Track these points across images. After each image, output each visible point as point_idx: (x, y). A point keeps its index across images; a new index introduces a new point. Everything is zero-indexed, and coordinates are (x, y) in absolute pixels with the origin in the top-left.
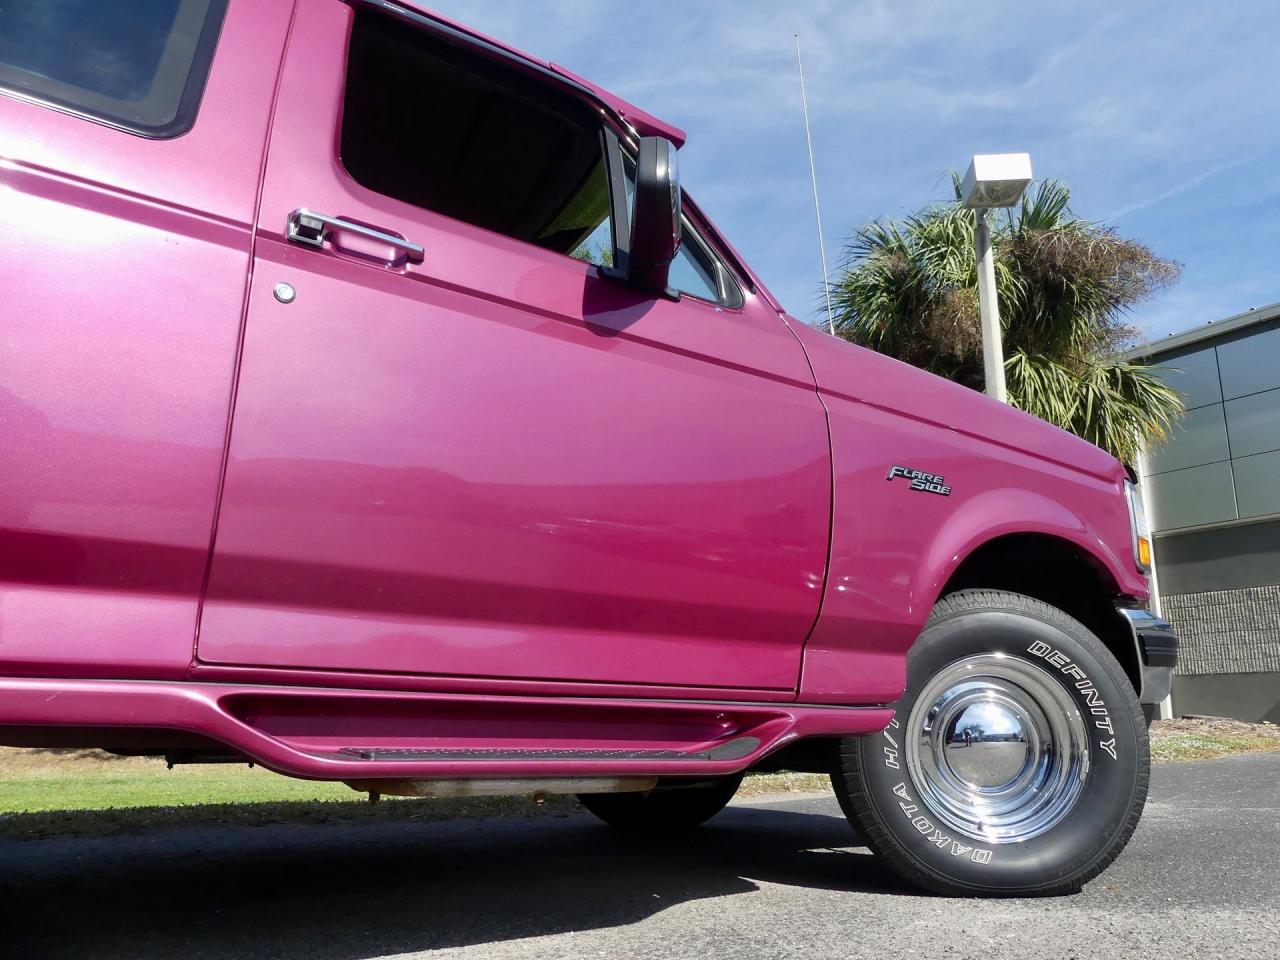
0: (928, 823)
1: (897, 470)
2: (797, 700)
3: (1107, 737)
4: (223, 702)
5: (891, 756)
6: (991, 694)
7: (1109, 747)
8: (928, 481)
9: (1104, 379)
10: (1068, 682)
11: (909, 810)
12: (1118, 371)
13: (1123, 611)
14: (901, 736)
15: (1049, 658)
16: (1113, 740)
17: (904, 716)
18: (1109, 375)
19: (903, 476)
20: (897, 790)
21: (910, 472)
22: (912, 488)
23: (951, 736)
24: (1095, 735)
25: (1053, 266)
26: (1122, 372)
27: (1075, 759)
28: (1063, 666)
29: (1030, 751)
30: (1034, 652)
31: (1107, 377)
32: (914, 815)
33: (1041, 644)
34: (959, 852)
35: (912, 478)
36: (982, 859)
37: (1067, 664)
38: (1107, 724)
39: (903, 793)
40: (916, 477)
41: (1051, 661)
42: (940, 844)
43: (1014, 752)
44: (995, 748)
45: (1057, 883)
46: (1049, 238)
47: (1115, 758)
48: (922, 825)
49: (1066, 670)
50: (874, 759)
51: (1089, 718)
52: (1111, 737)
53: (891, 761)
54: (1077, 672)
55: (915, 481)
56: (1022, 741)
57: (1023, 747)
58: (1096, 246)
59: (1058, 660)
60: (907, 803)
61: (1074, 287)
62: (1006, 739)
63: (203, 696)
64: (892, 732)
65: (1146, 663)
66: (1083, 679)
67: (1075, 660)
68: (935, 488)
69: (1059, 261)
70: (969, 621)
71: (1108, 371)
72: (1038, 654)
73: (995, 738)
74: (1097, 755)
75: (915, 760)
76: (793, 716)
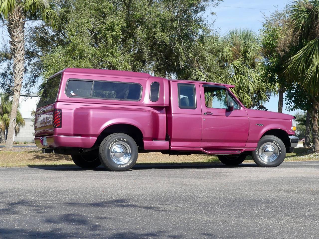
1: (257, 124)
2: (245, 148)
4: (203, 149)
7: (281, 152)
10: (277, 145)
13: (290, 137)
14: (258, 151)
17: (259, 149)
23: (265, 151)
24: (280, 151)
27: (278, 154)
29: (273, 153)
33: (274, 141)
34: (264, 163)
36: (266, 163)
39: (258, 157)
40: (259, 125)
42: (262, 162)
43: (272, 153)
48: (260, 160)
50: (255, 153)
51: (279, 149)
53: (257, 153)
54: (278, 144)
57: (273, 152)
59: (276, 143)
62: (271, 151)
63: (202, 149)
64: (257, 150)
68: (262, 126)
70: (266, 139)
73: (270, 151)
74: (280, 153)
75: (260, 154)
76: (245, 149)
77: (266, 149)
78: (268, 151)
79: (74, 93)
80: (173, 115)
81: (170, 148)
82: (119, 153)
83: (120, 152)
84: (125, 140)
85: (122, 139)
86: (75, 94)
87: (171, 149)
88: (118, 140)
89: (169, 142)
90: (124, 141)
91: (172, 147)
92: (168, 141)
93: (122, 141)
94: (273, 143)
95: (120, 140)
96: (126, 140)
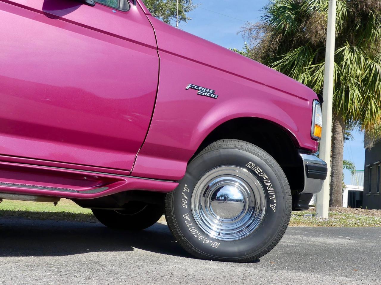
0: (196, 230)
1: (191, 86)
2: (131, 174)
3: (273, 203)
5: (184, 202)
7: (273, 207)
8: (207, 92)
10: (261, 179)
11: (188, 224)
13: (302, 155)
14: (190, 195)
15: (254, 169)
16: (275, 204)
17: (192, 188)
19: (194, 88)
20: (185, 216)
21: (198, 87)
22: (198, 94)
23: (214, 197)
24: (269, 202)
27: (261, 212)
28: (259, 173)
29: (245, 206)
30: (248, 166)
32: (190, 226)
33: (252, 163)
34: (206, 242)
35: (198, 90)
36: (215, 245)
37: (261, 172)
38: (274, 198)
39: (187, 218)
40: (201, 90)
41: (255, 171)
42: (199, 239)
43: (240, 206)
44: (232, 204)
45: (244, 258)
47: (275, 211)
48: (193, 231)
49: (260, 175)
50: (177, 202)
51: (267, 195)
52: (275, 203)
53: (184, 205)
54: (265, 176)
55: (199, 91)
56: (243, 202)
57: (243, 204)
59: (258, 170)
60: (188, 221)
62: (237, 201)
64: (185, 193)
65: (308, 176)
66: (266, 179)
67: (264, 171)
68: (210, 95)
70: (223, 152)
72: (250, 167)
73: (233, 200)
74: (269, 210)
75: (195, 205)
76: (127, 180)
77: (219, 190)
94: (245, 170)
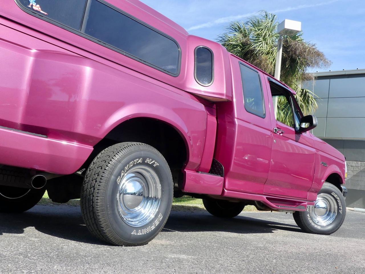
0: (312, 221)
1: (322, 162)
2: (307, 200)
3: (340, 210)
4: (267, 198)
6: (320, 200)
7: (341, 211)
8: (325, 164)
9: (300, 91)
10: (336, 200)
11: (309, 219)
12: (304, 90)
13: (342, 186)
15: (334, 196)
18: (302, 91)
20: (308, 215)
23: (315, 207)
24: (339, 209)
25: (295, 53)
26: (306, 91)
29: (327, 211)
30: (332, 194)
31: (301, 91)
32: (310, 220)
33: (334, 193)
34: (315, 226)
36: (319, 228)
38: (341, 208)
43: (324, 210)
46: (296, 44)
47: (341, 213)
49: (336, 198)
51: (338, 206)
53: (307, 210)
54: (338, 198)
57: (326, 210)
58: (309, 50)
59: (336, 196)
60: (309, 217)
61: (299, 61)
62: (323, 208)
63: (265, 198)
66: (339, 200)
67: (338, 196)
69: (298, 53)
71: (301, 89)
73: (321, 208)
74: (338, 212)
75: (311, 211)
78: (318, 208)
79: (38, 6)
80: (238, 122)
81: (223, 191)
82: (132, 194)
83: (134, 194)
84: (154, 163)
85: (148, 161)
86: (42, 10)
87: (226, 194)
88: (140, 161)
89: (223, 178)
90: (151, 166)
91: (226, 191)
92: (221, 176)
93: (147, 165)
95: (144, 163)
96: (156, 164)
